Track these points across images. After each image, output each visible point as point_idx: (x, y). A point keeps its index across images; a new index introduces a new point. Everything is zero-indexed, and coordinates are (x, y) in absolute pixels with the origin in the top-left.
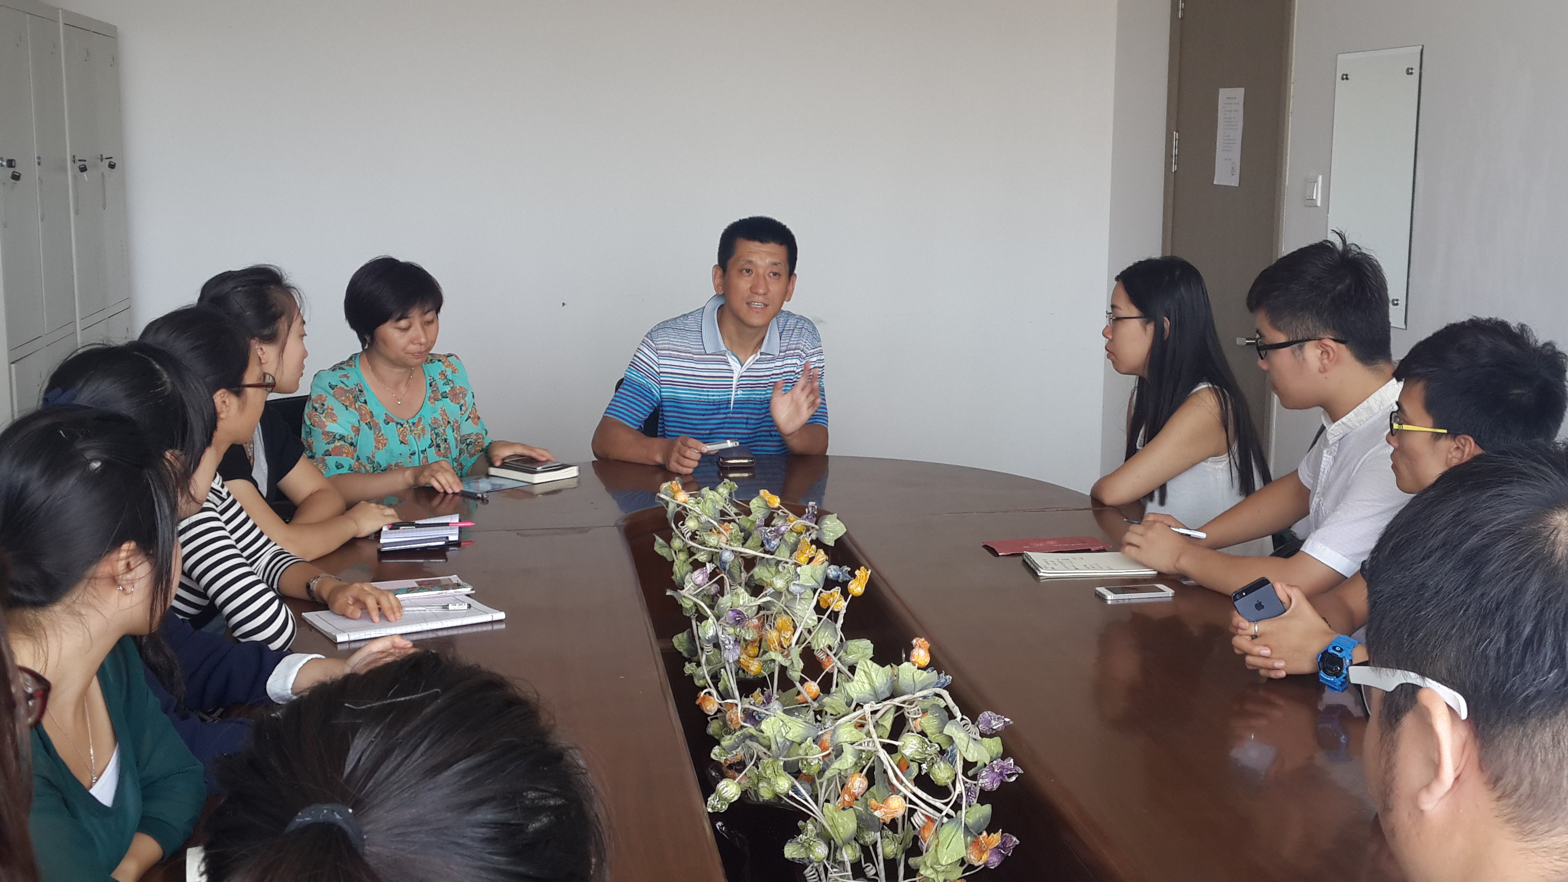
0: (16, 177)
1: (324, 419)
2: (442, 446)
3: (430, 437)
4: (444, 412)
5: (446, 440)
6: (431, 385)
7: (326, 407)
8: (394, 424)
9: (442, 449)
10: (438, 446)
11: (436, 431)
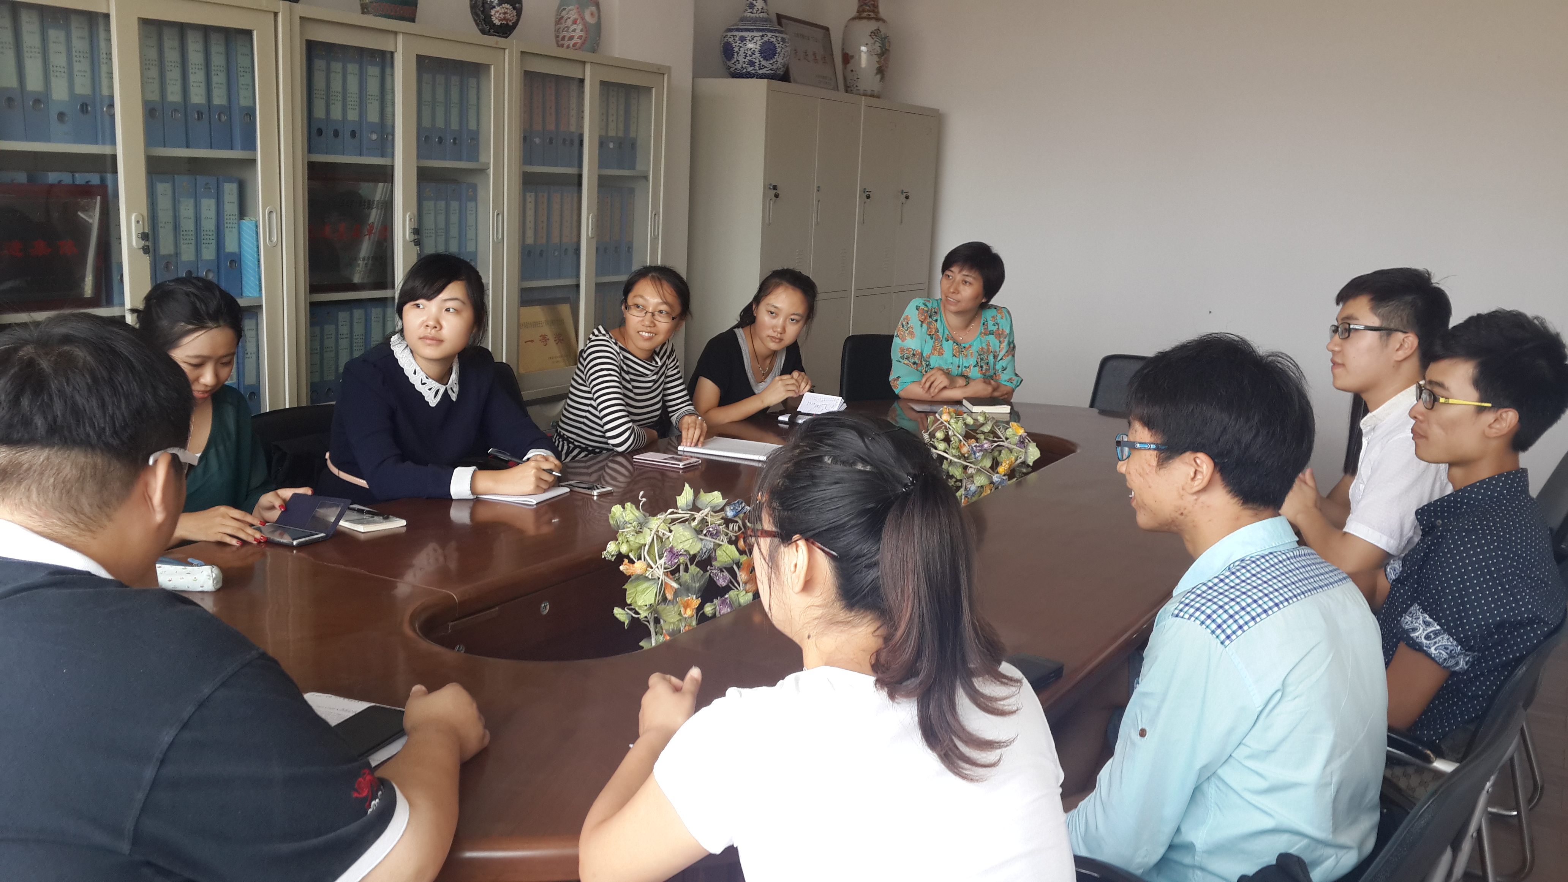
0: (777, 196)
1: (906, 334)
2: (984, 367)
3: (976, 360)
4: (988, 345)
5: (987, 364)
6: (984, 324)
7: (909, 326)
8: (952, 342)
9: (984, 369)
10: (981, 367)
11: (982, 357)
